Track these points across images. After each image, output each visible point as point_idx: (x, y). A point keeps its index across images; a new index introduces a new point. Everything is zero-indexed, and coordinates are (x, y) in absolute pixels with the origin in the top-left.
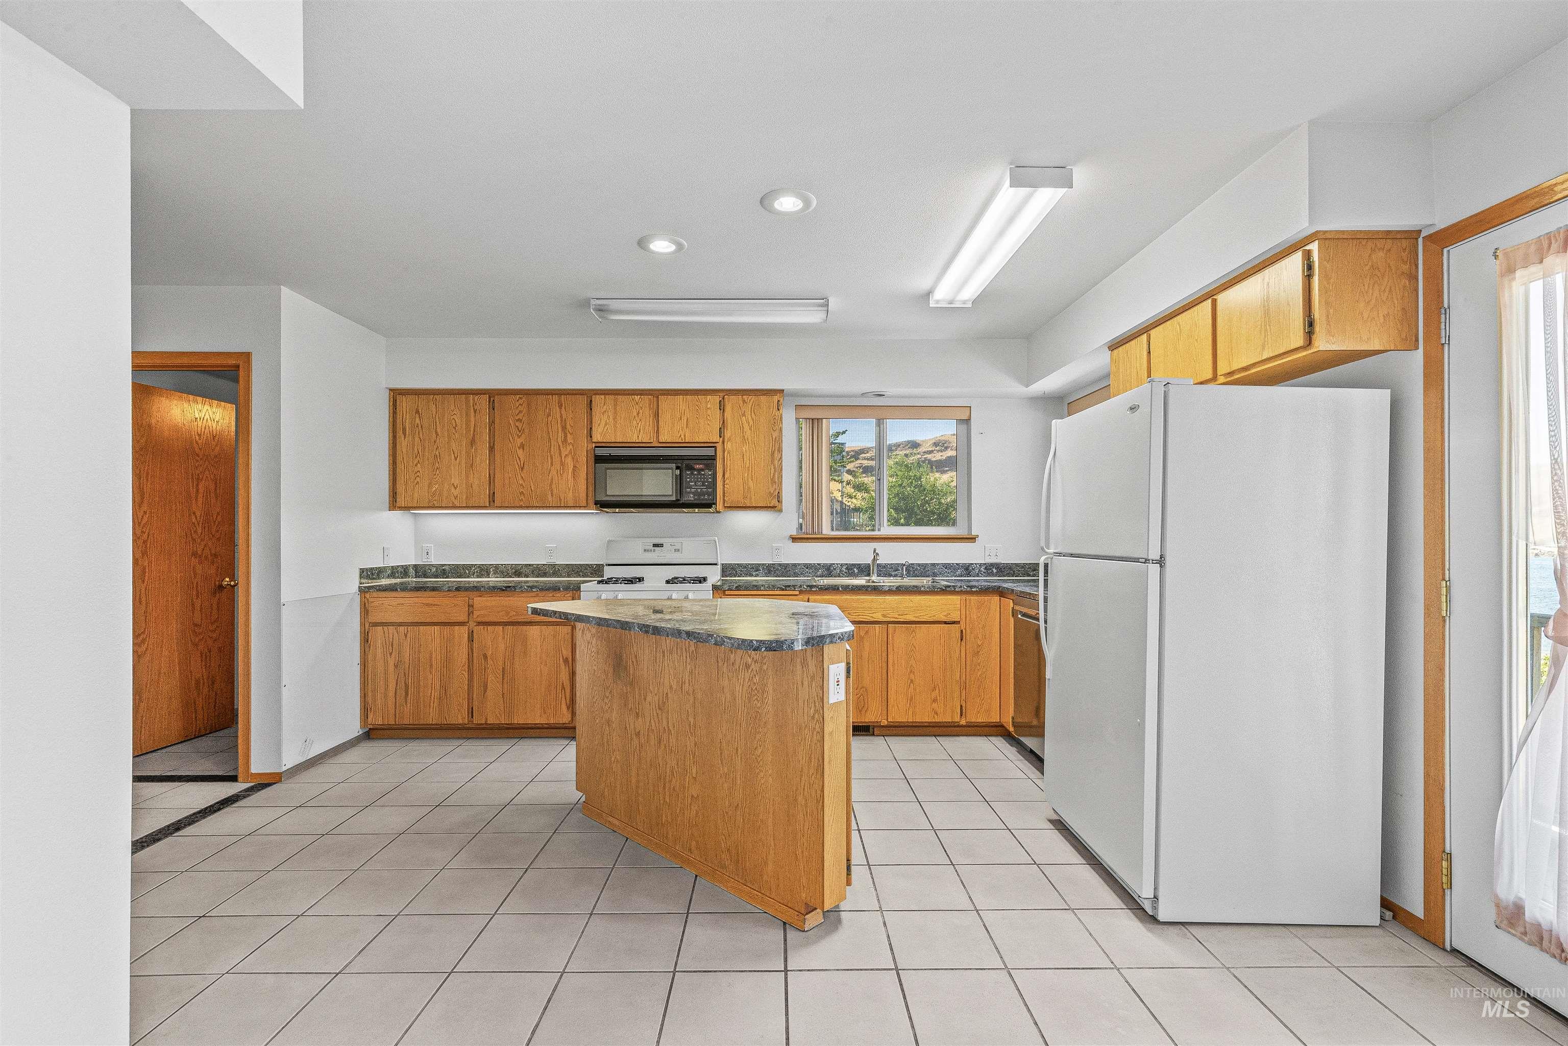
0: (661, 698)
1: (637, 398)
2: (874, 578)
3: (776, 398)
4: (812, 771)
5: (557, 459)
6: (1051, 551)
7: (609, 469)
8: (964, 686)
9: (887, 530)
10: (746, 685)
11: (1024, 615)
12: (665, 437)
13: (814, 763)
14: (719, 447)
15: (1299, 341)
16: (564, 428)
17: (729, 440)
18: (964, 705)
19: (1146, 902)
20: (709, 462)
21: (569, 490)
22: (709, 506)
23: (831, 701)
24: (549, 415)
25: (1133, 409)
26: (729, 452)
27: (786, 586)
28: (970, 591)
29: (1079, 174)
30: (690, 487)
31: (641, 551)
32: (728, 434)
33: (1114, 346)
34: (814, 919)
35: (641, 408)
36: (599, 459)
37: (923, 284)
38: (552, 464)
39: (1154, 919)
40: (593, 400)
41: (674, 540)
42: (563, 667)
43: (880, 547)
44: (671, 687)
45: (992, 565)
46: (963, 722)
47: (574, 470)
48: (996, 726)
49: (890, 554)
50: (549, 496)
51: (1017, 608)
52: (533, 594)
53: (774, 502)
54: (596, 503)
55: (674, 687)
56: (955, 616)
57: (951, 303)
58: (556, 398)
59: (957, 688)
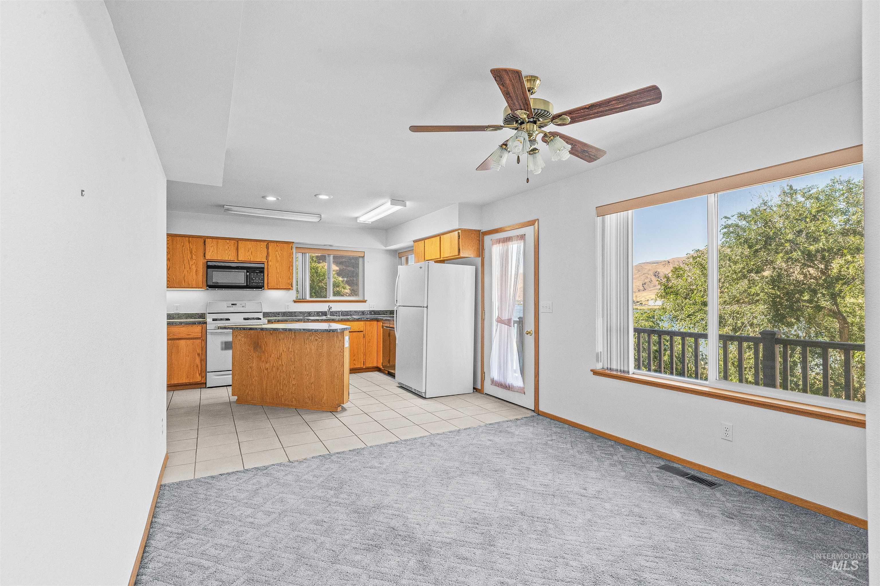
0: (278, 354)
1: (228, 241)
2: (329, 316)
3: (291, 245)
4: (340, 366)
5: (187, 266)
6: (398, 305)
7: (214, 271)
8: (365, 354)
9: (332, 298)
10: (316, 345)
11: (387, 327)
12: (241, 258)
13: (341, 364)
14: (266, 264)
15: (457, 254)
16: (191, 253)
17: (270, 261)
18: (364, 361)
19: (423, 394)
20: (261, 270)
21: (194, 280)
22: (261, 288)
23: (346, 347)
24: (183, 246)
25: (421, 268)
26: (270, 266)
27: (298, 320)
28: (367, 320)
29: (408, 203)
30: (253, 280)
31: (226, 307)
32: (270, 258)
33: (415, 241)
34: (339, 409)
35: (230, 246)
36: (208, 267)
37: (356, 215)
38: (185, 268)
39: (425, 398)
40: (206, 240)
41: (242, 302)
42: (197, 357)
43: (331, 304)
44: (283, 351)
45: (372, 311)
46: (364, 367)
47: (196, 271)
48: (375, 368)
49: (336, 307)
50: (183, 282)
51: (384, 325)
52: (182, 326)
53: (290, 287)
54: (207, 286)
55: (285, 350)
56: (362, 329)
57: (364, 222)
58: (187, 239)
59: (362, 354)
